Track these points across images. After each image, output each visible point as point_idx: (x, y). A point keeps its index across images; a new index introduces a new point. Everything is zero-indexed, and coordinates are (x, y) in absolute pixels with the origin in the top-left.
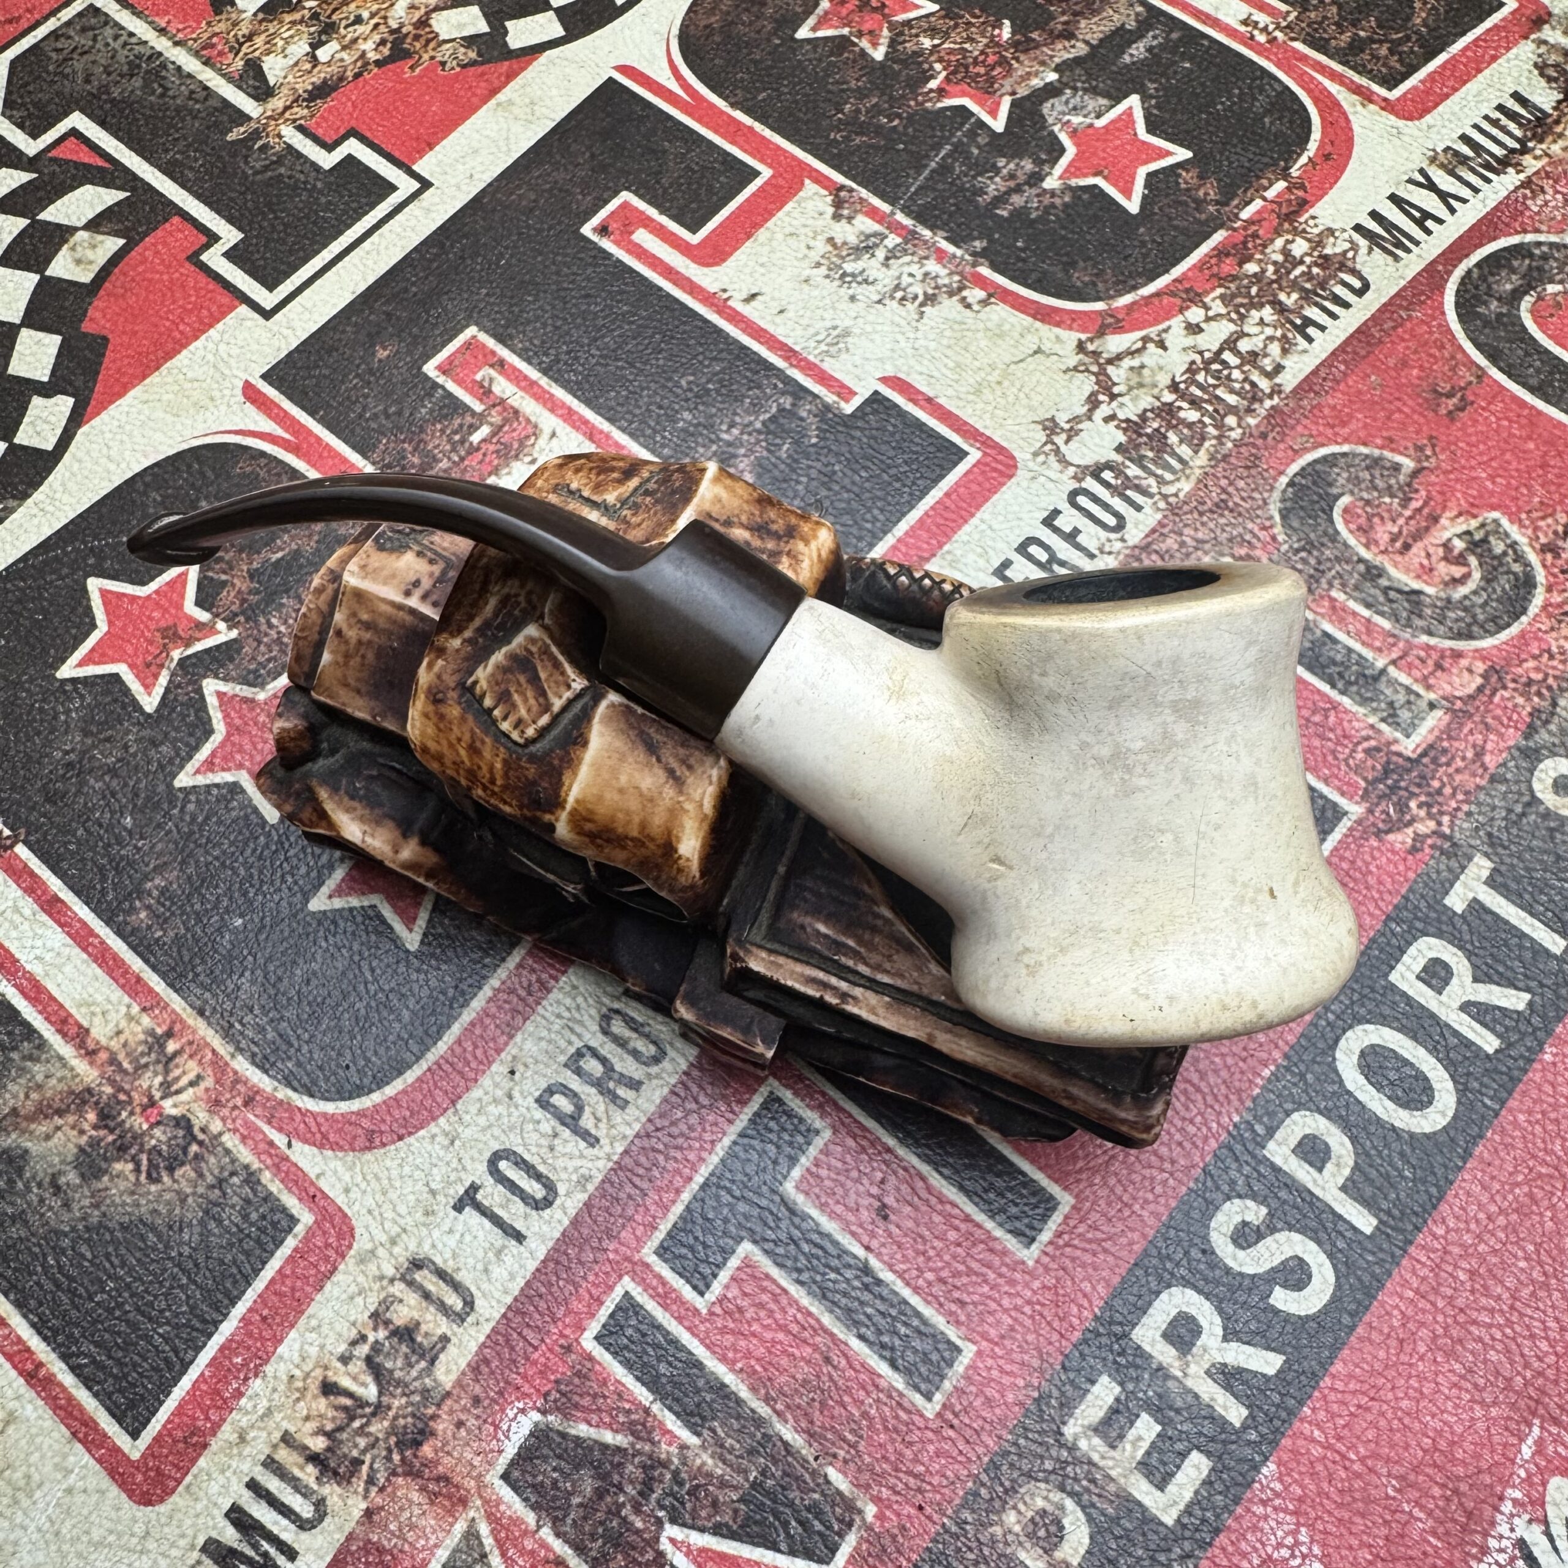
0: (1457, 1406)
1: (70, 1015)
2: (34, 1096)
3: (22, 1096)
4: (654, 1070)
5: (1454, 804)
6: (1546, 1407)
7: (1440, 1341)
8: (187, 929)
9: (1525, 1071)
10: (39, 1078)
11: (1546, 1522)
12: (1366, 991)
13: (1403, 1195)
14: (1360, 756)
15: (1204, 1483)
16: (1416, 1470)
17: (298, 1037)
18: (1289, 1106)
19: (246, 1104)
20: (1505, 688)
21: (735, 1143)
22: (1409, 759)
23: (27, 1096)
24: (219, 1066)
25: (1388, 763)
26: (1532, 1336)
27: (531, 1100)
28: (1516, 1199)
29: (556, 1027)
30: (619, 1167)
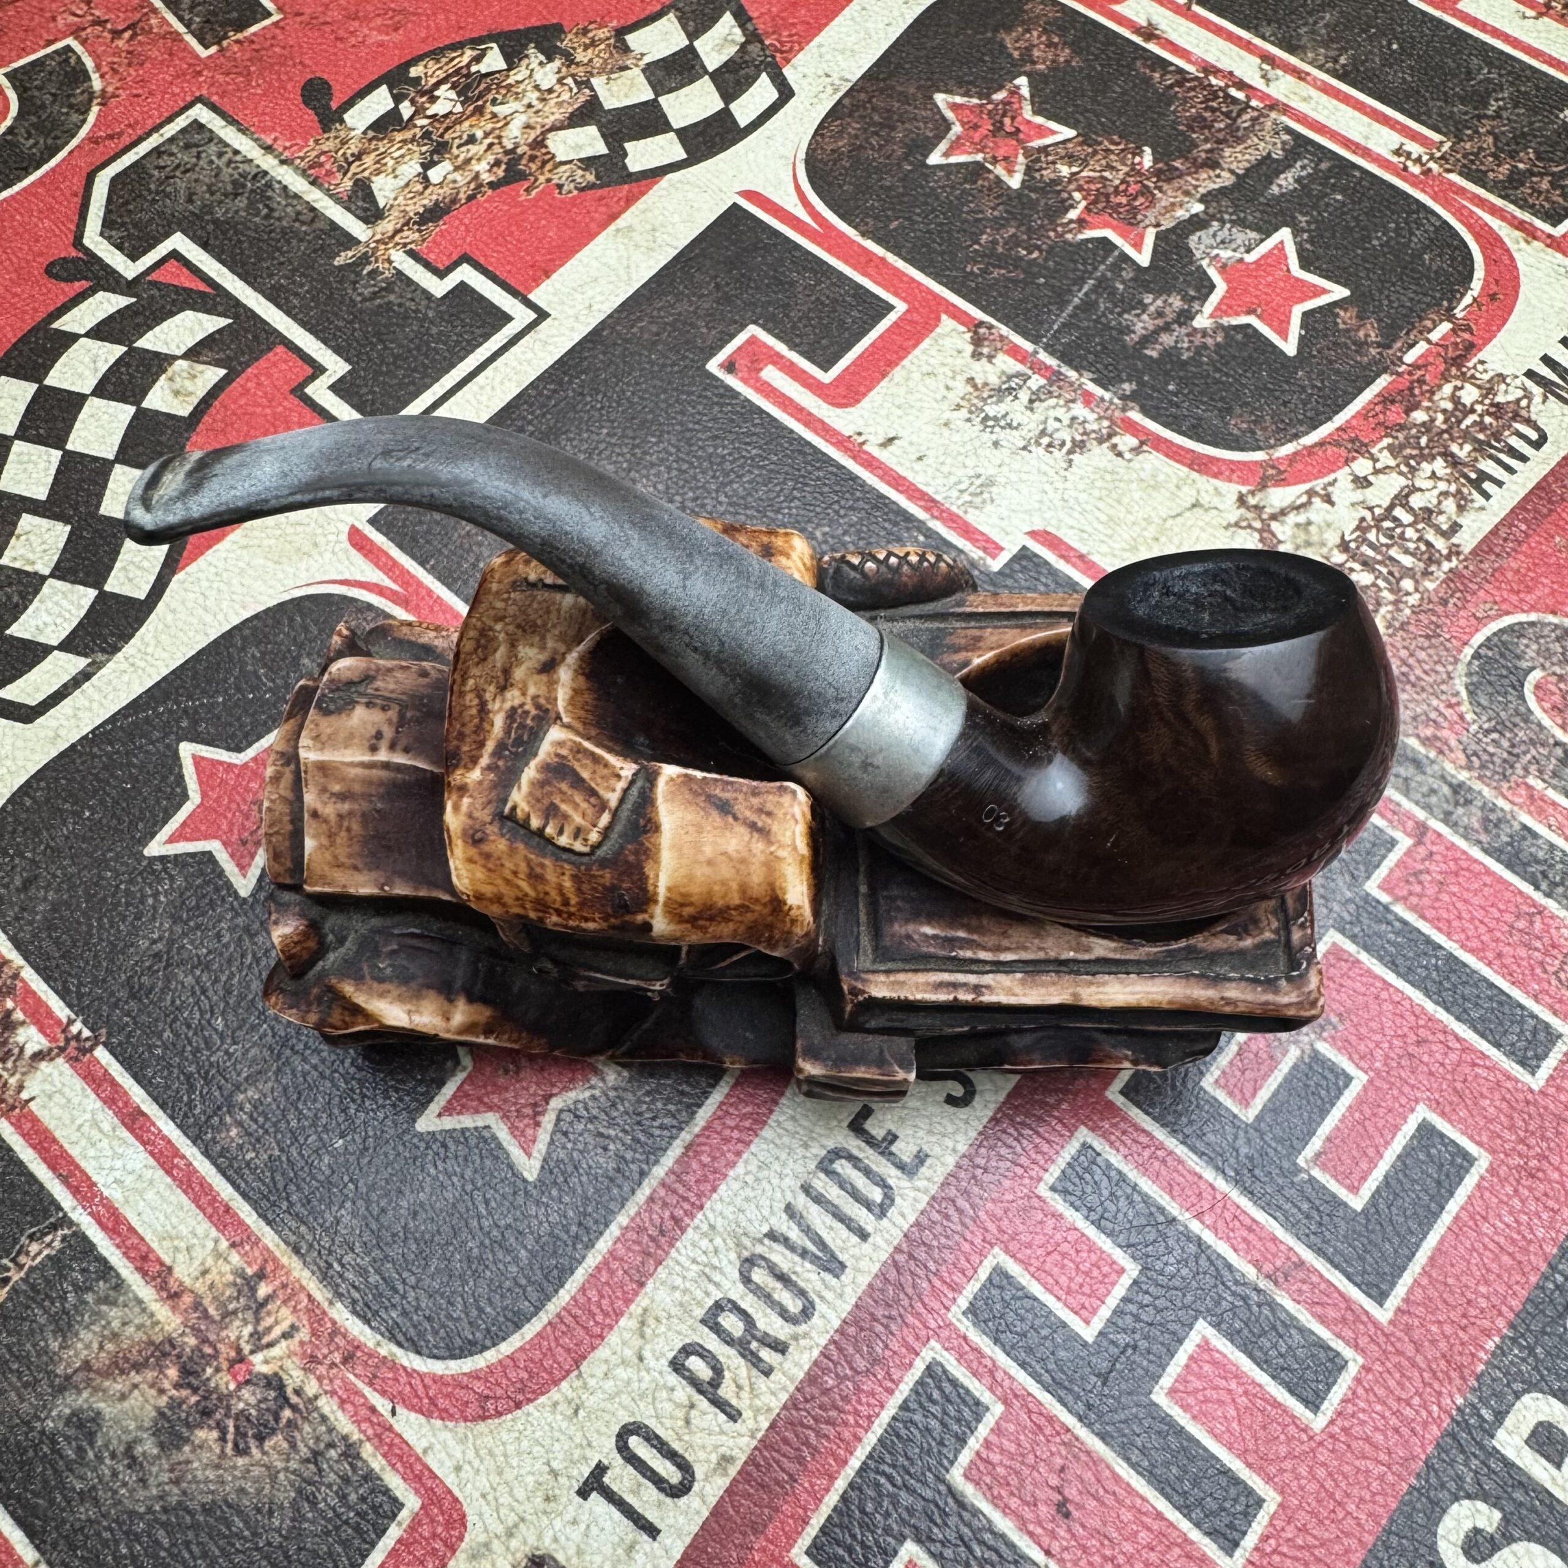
1: (150, 1250)
2: (110, 1347)
3: (95, 1346)
4: (803, 1328)
8: (282, 1150)
10: (116, 1324)
17: (404, 1282)
18: (1518, 1386)
19: (345, 1360)
21: (894, 1418)
23: (101, 1347)
24: (316, 1314)
27: (664, 1362)
29: (691, 1274)
30: (765, 1444)
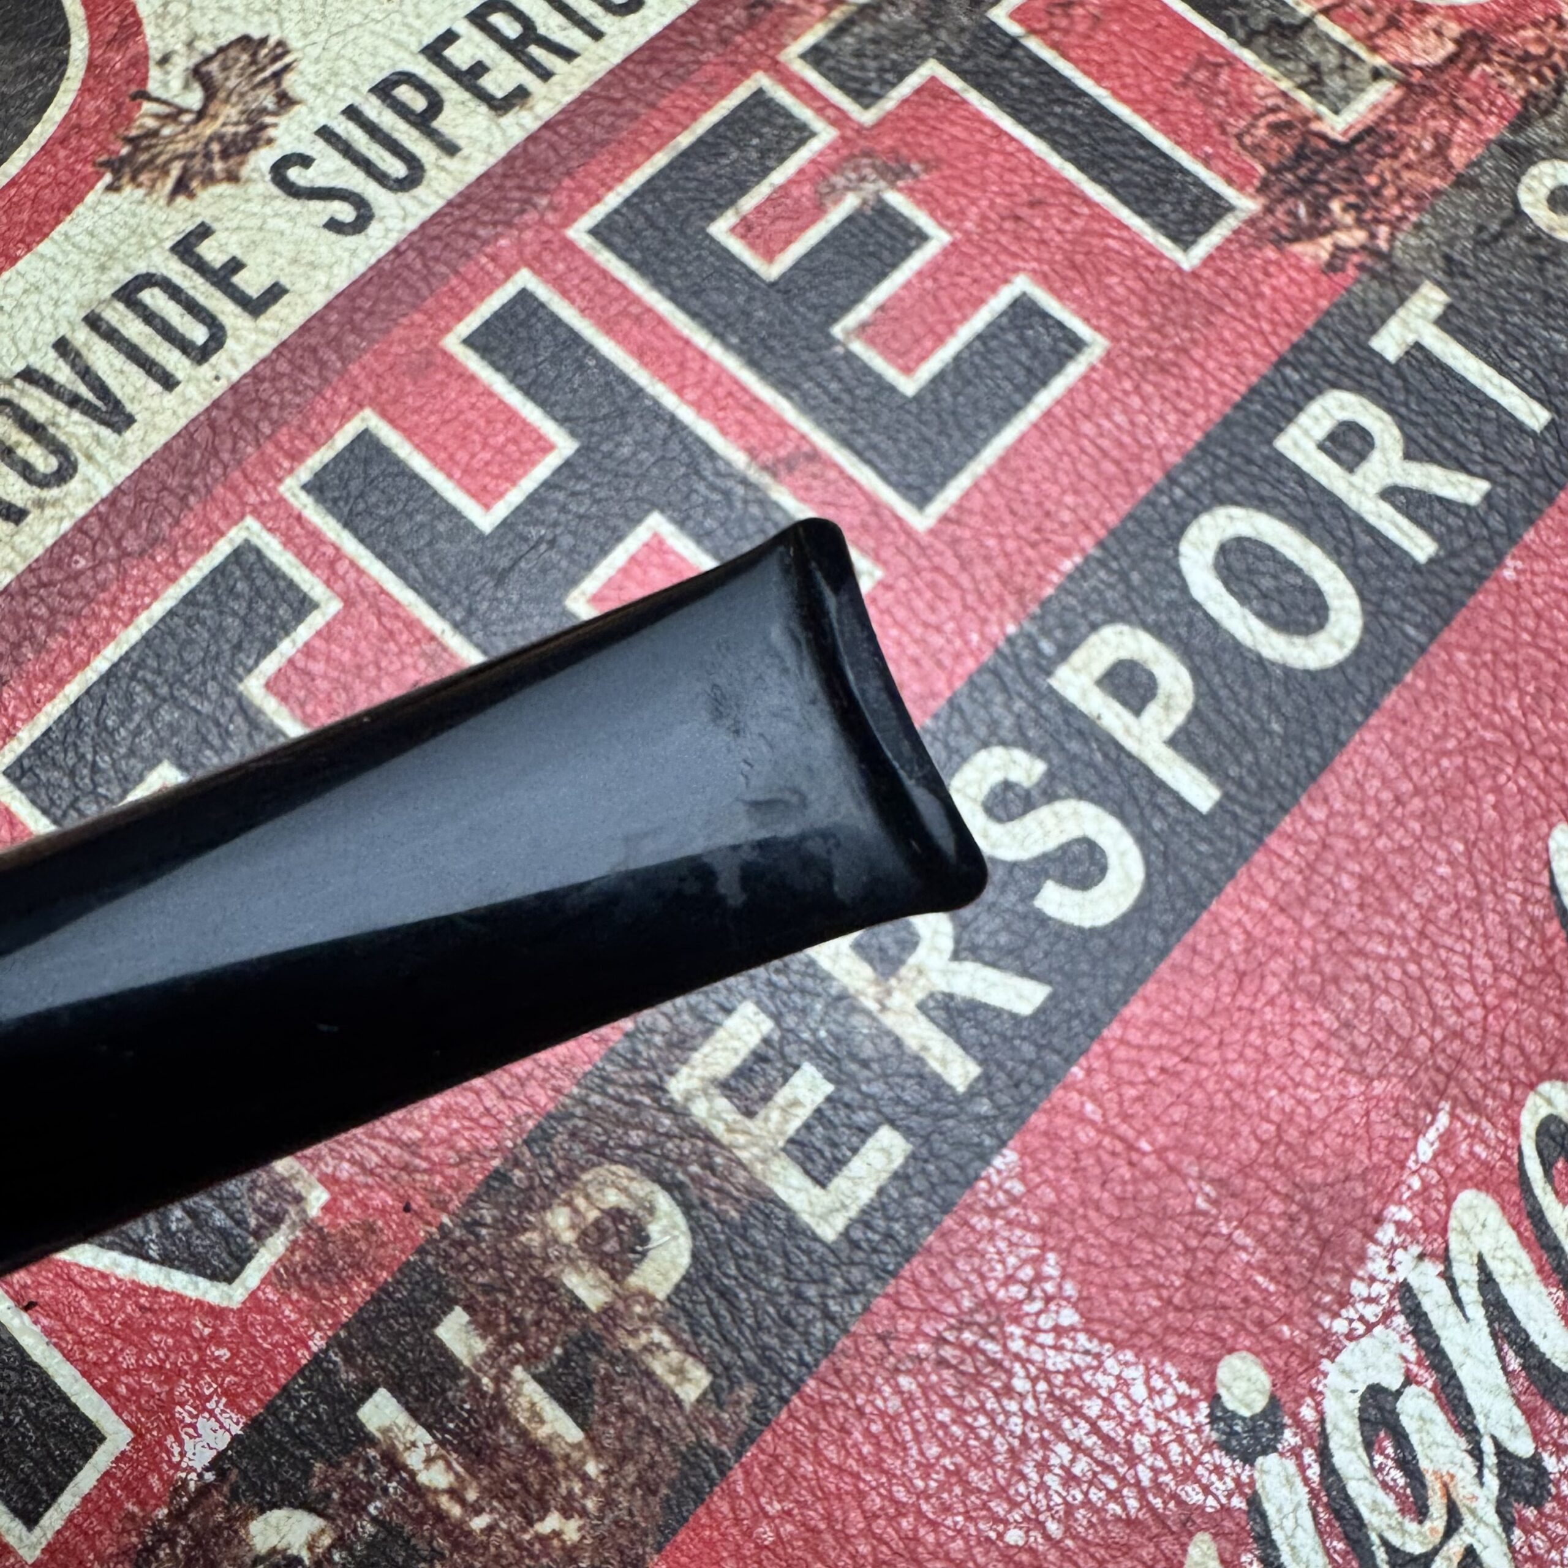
0: (1320, 1077)
5: (1397, 211)
6: (1461, 1084)
7: (1302, 980)
9: (1472, 591)
11: (1446, 1258)
12: (1237, 461)
13: (1264, 757)
14: (1261, 132)
15: (896, 1176)
16: (1245, 1170)
18: (1097, 616)
20: (1488, 61)
22: (1334, 144)
25: (1302, 147)
26: (1450, 979)
28: (1442, 775)
